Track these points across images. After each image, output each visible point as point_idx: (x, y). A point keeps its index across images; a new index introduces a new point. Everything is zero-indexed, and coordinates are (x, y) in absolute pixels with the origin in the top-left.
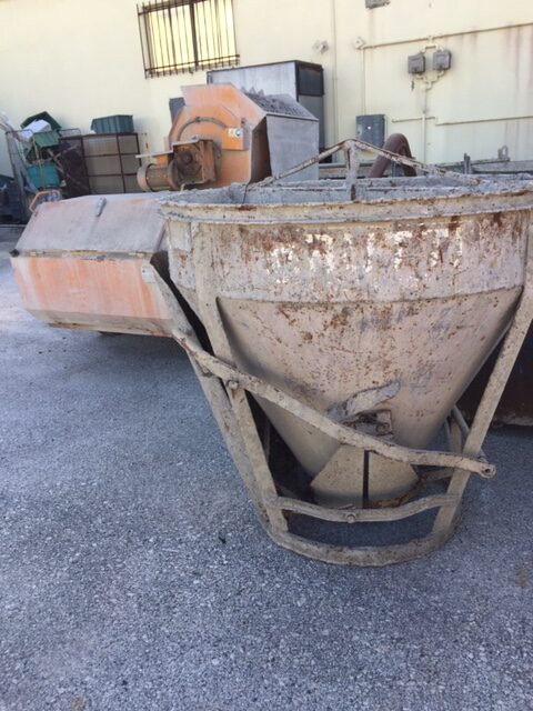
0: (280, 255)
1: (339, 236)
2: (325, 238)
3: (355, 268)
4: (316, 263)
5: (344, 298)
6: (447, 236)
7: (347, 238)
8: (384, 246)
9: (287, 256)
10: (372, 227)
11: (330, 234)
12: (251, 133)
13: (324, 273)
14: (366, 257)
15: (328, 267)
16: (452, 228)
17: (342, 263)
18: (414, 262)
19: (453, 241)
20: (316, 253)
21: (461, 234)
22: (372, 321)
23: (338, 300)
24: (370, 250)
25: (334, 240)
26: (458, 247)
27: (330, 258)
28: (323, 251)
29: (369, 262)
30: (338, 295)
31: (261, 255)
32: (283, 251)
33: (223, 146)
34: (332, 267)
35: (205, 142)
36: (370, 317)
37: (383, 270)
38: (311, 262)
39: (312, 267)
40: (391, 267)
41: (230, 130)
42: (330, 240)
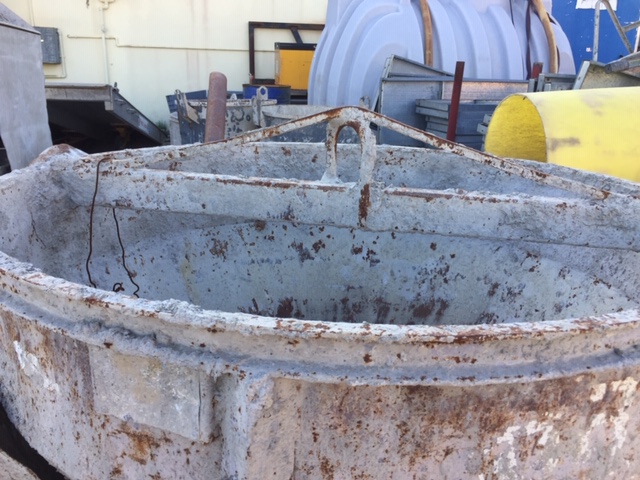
0: (521, 439)
2: (626, 384)
4: (594, 439)
9: (538, 437)
13: (606, 455)
15: (615, 442)
28: (611, 412)
32: (532, 428)
34: (621, 442)
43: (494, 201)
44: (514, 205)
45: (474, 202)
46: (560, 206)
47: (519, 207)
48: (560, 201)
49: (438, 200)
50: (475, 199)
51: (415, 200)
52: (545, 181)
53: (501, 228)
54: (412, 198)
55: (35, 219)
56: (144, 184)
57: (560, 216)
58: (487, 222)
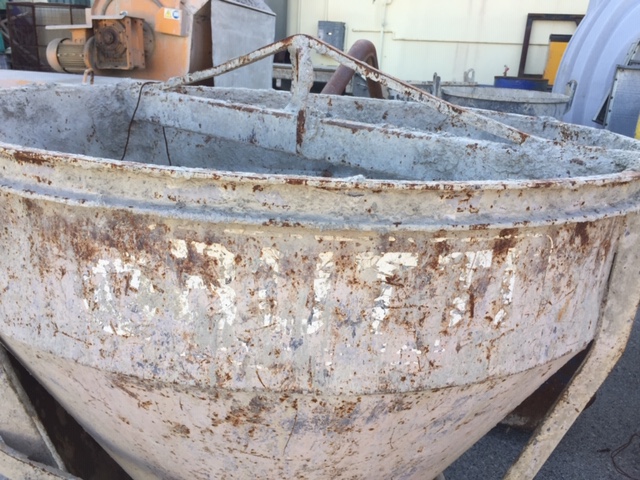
0: (113, 275)
1: (251, 252)
2: (216, 251)
3: (283, 323)
4: (195, 302)
5: (255, 382)
6: (487, 264)
7: (270, 257)
8: (355, 281)
9: (128, 278)
10: (328, 238)
11: (229, 244)
12: (191, 18)
13: (212, 326)
14: (311, 302)
15: (222, 315)
16: (500, 248)
17: (254, 310)
18: (414, 317)
19: (498, 274)
20: (195, 281)
21: (516, 262)
22: (316, 421)
23: (241, 385)
24: (321, 287)
25: (238, 259)
26: (505, 288)
27: (226, 296)
28: (210, 279)
29: (317, 313)
30: (242, 375)
31: (71, 267)
32: (119, 266)
33: (157, 29)
34: (231, 318)
35: (134, 20)
36: (311, 416)
37: (346, 331)
38: (184, 298)
39: (185, 310)
40: (364, 324)
41: (166, 10)
42: (229, 258)
43: (409, 136)
44: (427, 142)
45: (392, 136)
46: (470, 146)
47: (432, 146)
48: (472, 141)
49: (362, 131)
50: (393, 133)
51: (343, 130)
52: (461, 118)
53: (415, 167)
54: (341, 128)
55: (96, 124)
56: (166, 104)
57: (470, 159)
58: (403, 159)
